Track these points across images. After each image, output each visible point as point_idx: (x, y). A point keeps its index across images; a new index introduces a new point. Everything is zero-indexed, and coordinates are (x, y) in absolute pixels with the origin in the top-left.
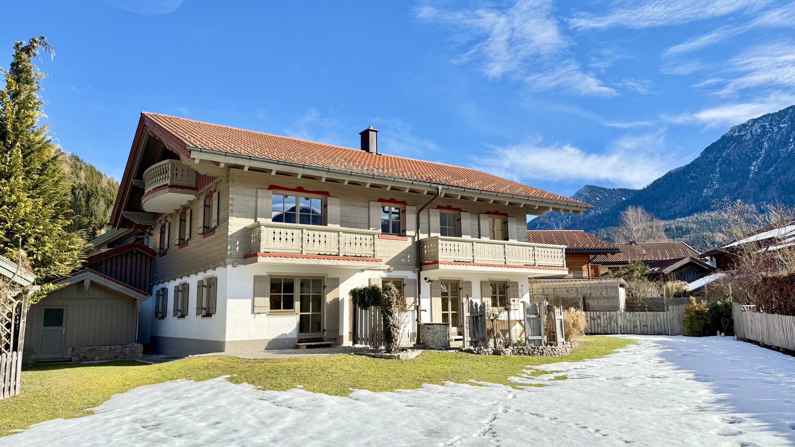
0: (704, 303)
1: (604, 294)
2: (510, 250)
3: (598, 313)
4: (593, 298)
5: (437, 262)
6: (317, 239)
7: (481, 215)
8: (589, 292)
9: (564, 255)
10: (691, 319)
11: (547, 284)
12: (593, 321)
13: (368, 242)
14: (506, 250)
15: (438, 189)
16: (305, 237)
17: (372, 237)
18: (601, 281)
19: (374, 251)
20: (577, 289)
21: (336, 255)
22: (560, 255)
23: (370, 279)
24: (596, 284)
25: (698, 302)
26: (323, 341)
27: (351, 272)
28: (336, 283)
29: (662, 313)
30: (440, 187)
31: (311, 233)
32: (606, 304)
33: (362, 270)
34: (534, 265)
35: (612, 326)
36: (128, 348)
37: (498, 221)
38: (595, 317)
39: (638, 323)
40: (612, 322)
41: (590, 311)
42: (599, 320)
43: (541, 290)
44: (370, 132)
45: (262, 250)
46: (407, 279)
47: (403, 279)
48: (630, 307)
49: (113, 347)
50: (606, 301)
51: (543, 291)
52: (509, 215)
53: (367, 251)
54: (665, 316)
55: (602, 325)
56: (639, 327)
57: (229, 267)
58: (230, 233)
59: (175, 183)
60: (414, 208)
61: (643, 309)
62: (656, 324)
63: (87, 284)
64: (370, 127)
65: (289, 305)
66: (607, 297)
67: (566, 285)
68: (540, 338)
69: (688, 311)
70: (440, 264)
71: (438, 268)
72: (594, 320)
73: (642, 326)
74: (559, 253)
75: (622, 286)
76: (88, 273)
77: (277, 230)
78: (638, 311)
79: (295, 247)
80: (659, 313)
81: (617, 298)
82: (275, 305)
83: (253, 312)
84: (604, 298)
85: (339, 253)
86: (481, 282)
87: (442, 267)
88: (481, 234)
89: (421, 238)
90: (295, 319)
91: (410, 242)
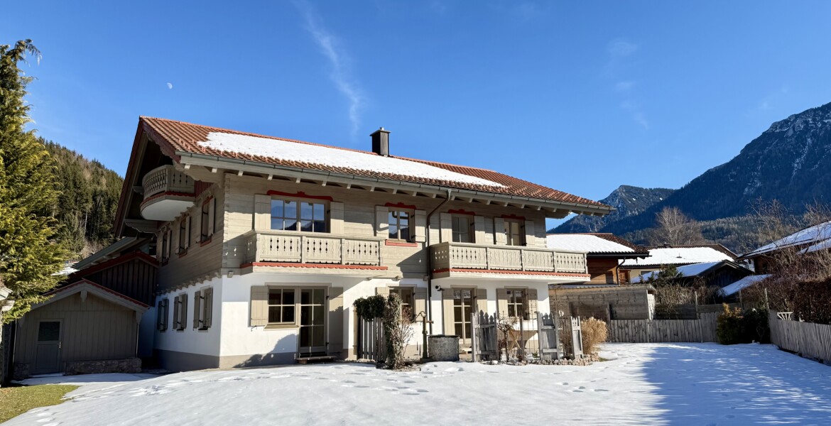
0: (738, 310)
1: (632, 301)
2: (527, 256)
3: (626, 321)
4: (620, 306)
5: (448, 270)
6: (317, 247)
7: (496, 220)
8: (616, 299)
9: (586, 261)
10: (723, 327)
11: (571, 291)
12: (620, 330)
13: (373, 250)
14: (523, 257)
15: (447, 192)
16: (305, 246)
17: (377, 243)
18: (628, 288)
19: (379, 258)
20: (603, 296)
21: (338, 263)
22: (581, 260)
23: (376, 289)
24: (624, 290)
25: (731, 309)
26: (326, 355)
27: (354, 281)
28: (339, 291)
29: (693, 321)
30: (450, 190)
31: (311, 240)
32: (634, 312)
33: (368, 279)
34: (554, 271)
35: (641, 335)
36: (125, 363)
37: (515, 226)
38: (623, 325)
39: (668, 331)
40: (641, 331)
41: (617, 319)
42: (627, 329)
43: (565, 297)
44: (381, 133)
45: (258, 259)
46: (417, 288)
47: (413, 288)
48: (661, 315)
49: (109, 362)
50: (634, 308)
51: (568, 299)
52: (526, 218)
53: (372, 259)
54: (697, 325)
55: (630, 333)
56: (669, 336)
57: (224, 277)
58: (224, 241)
59: (173, 189)
60: (424, 213)
61: (673, 317)
62: (687, 333)
63: (84, 295)
64: (381, 128)
65: (289, 316)
66: (635, 305)
67: (591, 292)
68: (555, 351)
69: (721, 319)
70: (451, 272)
71: (449, 276)
72: (622, 328)
73: (673, 335)
74: (580, 258)
75: (650, 292)
76: (85, 283)
77: (274, 238)
78: (668, 319)
79: (293, 256)
80: (689, 321)
81: (645, 305)
82: (274, 317)
83: (250, 325)
84: (632, 305)
85: (341, 261)
86: (497, 290)
87: (453, 274)
88: (497, 240)
89: (432, 243)
90: (295, 331)
91: (419, 248)
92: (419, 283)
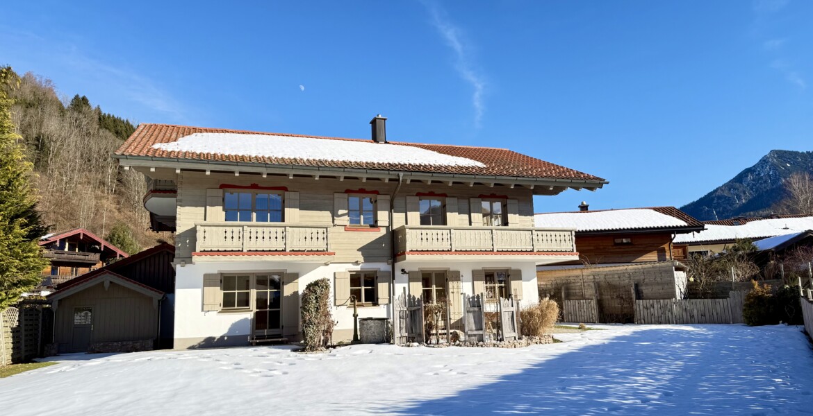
0: (768, 287)
1: (658, 279)
2: (499, 237)
3: (651, 301)
4: (647, 284)
5: (404, 253)
6: (260, 236)
7: (472, 200)
8: (642, 277)
9: (574, 238)
10: (749, 306)
11: (597, 270)
12: (646, 311)
13: (321, 236)
14: (494, 237)
15: (398, 176)
16: (247, 235)
17: (325, 230)
18: (654, 265)
19: (327, 244)
20: (629, 274)
21: (283, 251)
22: (567, 238)
24: (650, 268)
25: (761, 285)
26: (282, 337)
29: (721, 300)
30: (401, 174)
31: (253, 230)
32: (661, 291)
33: (326, 264)
34: (532, 251)
35: (667, 316)
37: (497, 206)
38: (648, 306)
39: (695, 311)
40: (667, 312)
41: (642, 299)
42: (652, 309)
43: (592, 277)
45: (198, 250)
46: (380, 271)
47: (377, 271)
48: (693, 294)
50: (660, 287)
51: (594, 278)
52: (509, 197)
54: (725, 304)
55: (656, 314)
56: (696, 317)
58: (177, 234)
60: (388, 197)
61: (705, 295)
62: (715, 314)
63: (107, 284)
64: (378, 116)
65: (245, 302)
66: (662, 284)
67: (617, 270)
68: (481, 332)
69: (749, 297)
70: (407, 255)
71: (405, 259)
72: (647, 309)
73: (700, 316)
75: (678, 269)
76: (108, 274)
78: (700, 298)
80: (717, 300)
81: (671, 283)
82: (228, 303)
83: (203, 310)
84: (658, 284)
86: (473, 271)
87: (409, 257)
88: (472, 220)
89: (395, 227)
90: (250, 316)
91: (383, 232)
92: (383, 267)
